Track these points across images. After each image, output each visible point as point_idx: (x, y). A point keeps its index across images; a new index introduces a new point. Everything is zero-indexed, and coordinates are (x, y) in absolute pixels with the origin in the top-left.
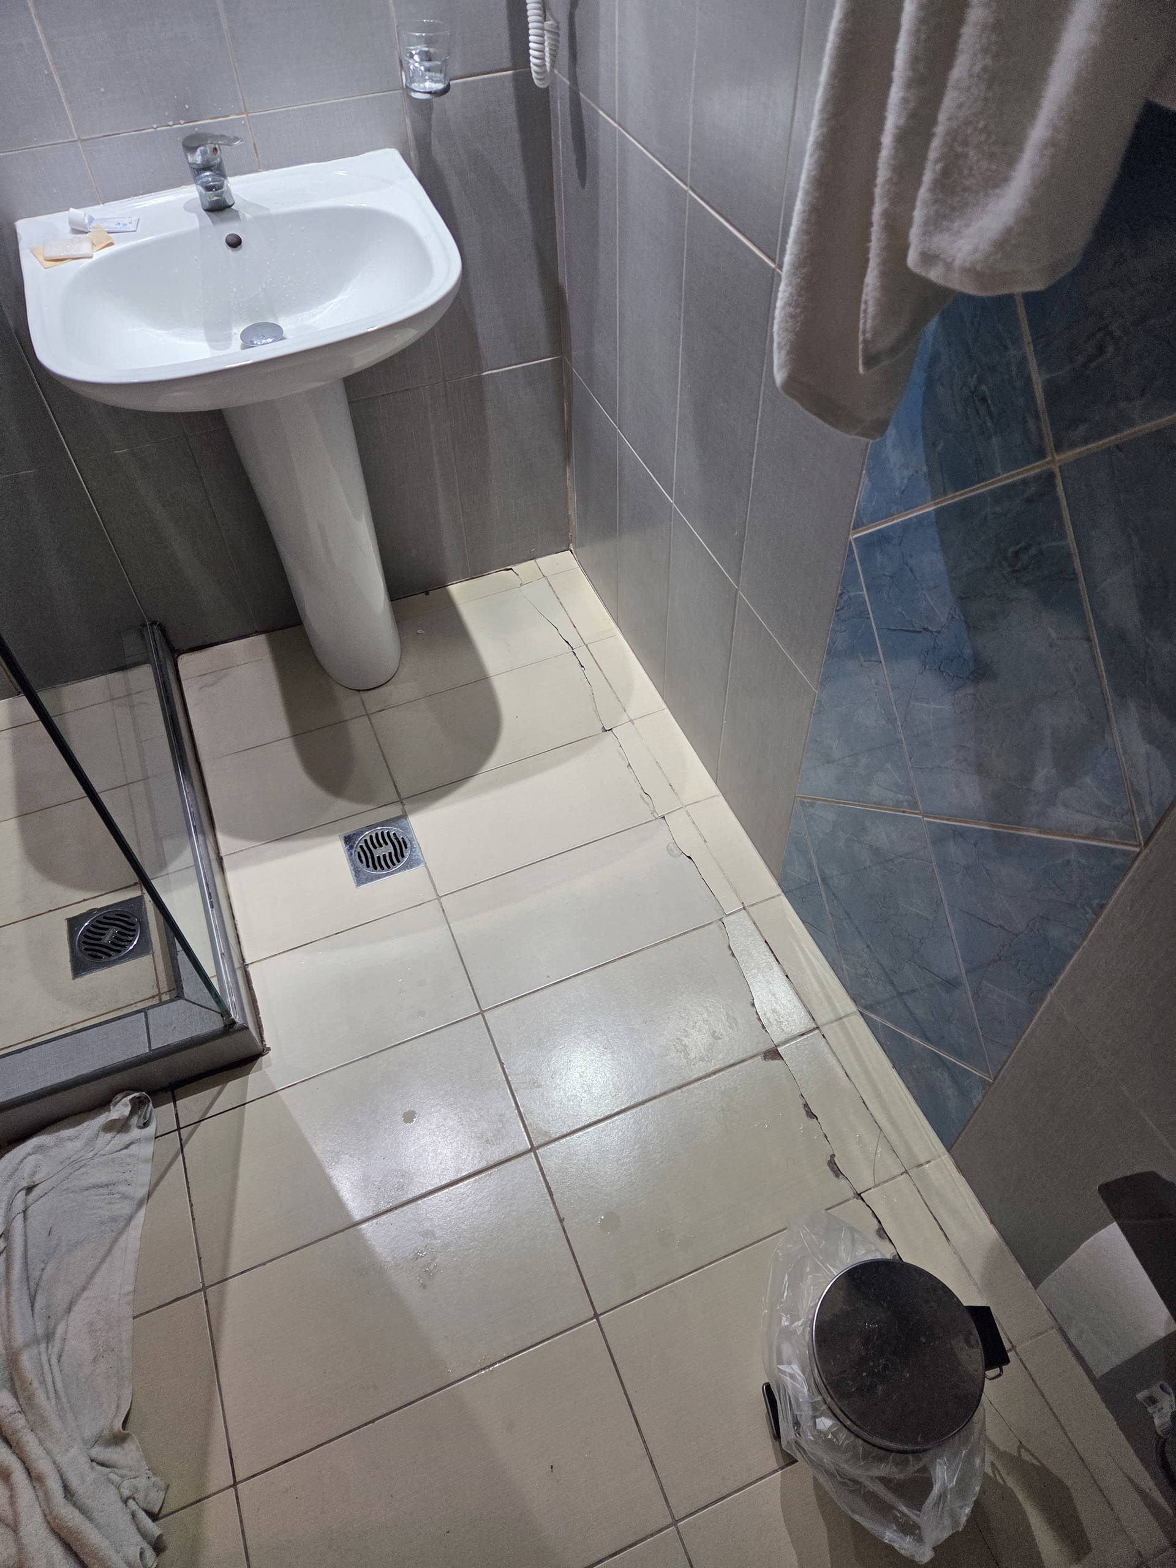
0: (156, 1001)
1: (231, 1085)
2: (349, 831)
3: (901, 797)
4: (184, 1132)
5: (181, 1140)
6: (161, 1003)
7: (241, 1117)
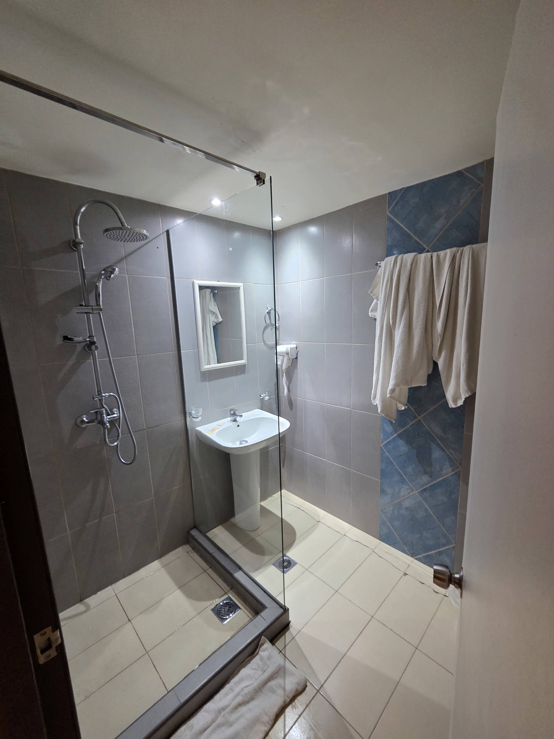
0: (251, 620)
1: (287, 634)
2: (273, 562)
3: (409, 491)
4: (283, 652)
5: (283, 654)
6: (252, 620)
7: (296, 641)
